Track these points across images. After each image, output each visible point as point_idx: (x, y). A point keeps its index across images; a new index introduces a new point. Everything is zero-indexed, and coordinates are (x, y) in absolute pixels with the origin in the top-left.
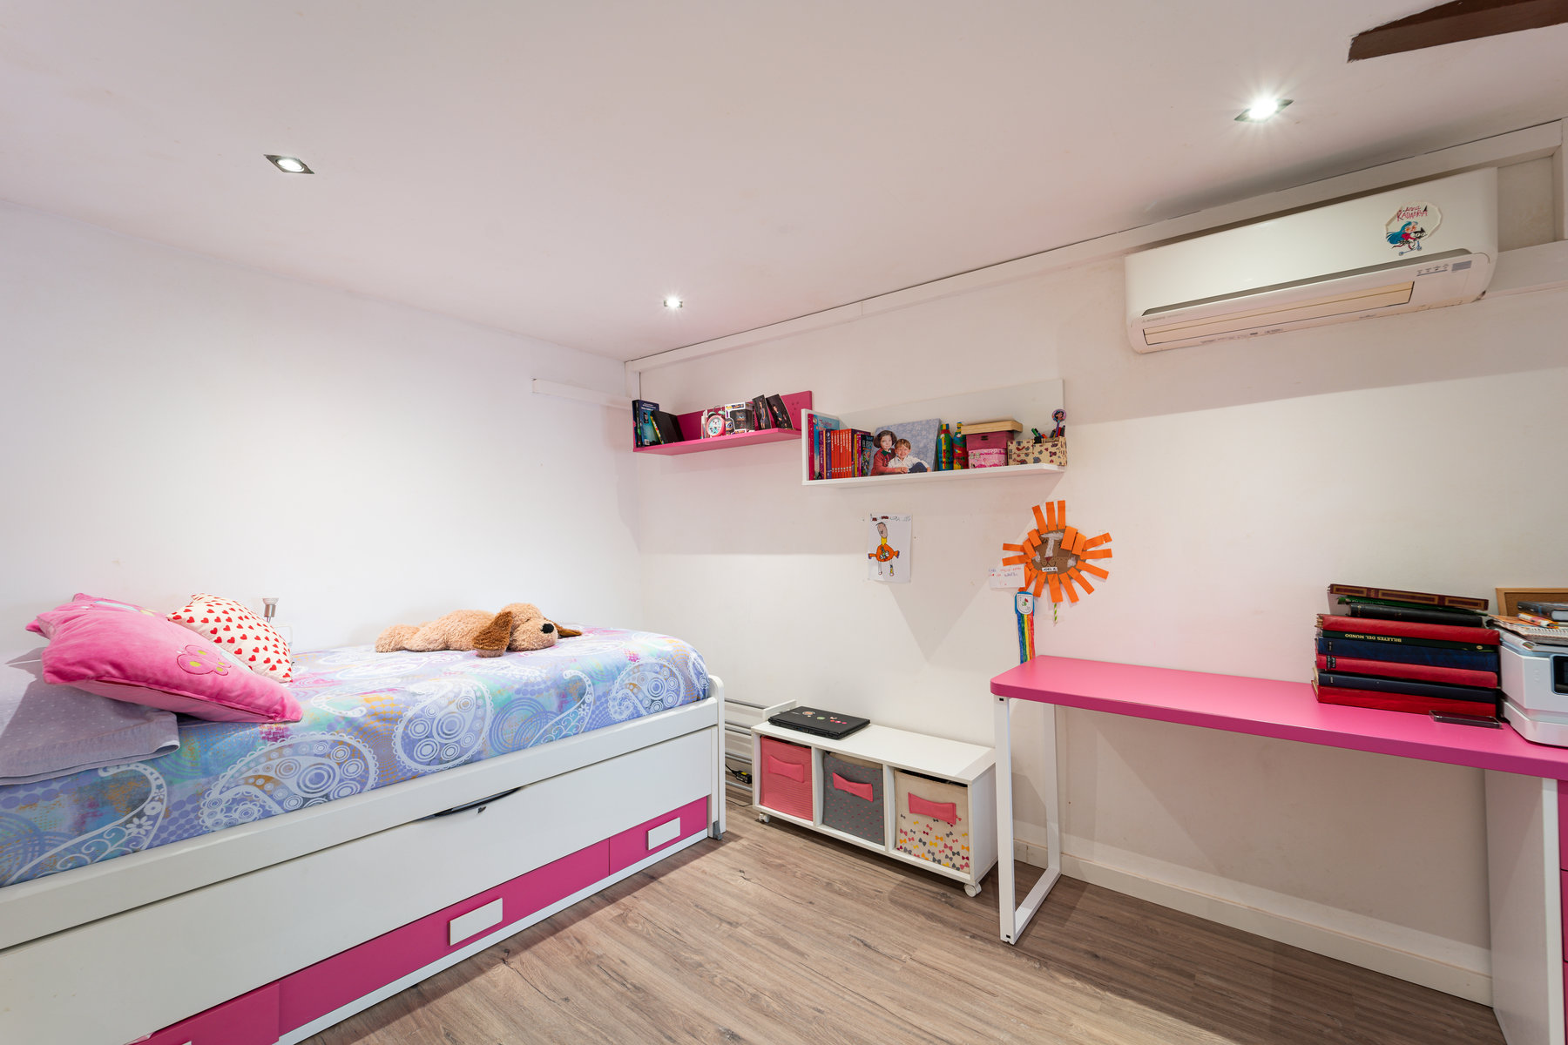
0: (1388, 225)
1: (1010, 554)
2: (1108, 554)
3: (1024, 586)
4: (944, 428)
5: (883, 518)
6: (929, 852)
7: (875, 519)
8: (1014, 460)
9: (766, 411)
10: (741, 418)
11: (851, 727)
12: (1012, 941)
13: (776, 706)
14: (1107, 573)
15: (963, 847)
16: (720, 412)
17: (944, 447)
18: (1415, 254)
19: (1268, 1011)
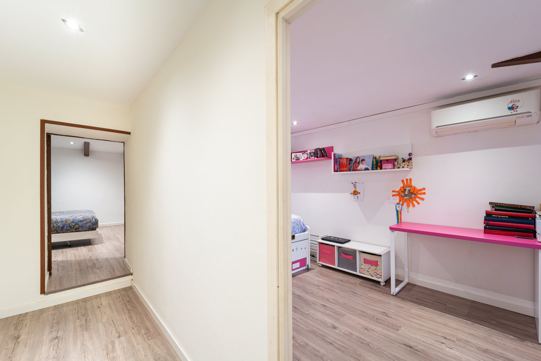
0: (508, 104)
1: (394, 193)
2: (424, 193)
3: (399, 202)
4: (375, 157)
5: (355, 183)
6: (370, 274)
7: (353, 183)
8: (396, 167)
9: (320, 152)
10: (312, 154)
11: (345, 241)
12: (394, 294)
13: (324, 235)
14: (424, 199)
15: (380, 273)
16: (306, 152)
17: (375, 163)
18: (516, 113)
19: (466, 312)
